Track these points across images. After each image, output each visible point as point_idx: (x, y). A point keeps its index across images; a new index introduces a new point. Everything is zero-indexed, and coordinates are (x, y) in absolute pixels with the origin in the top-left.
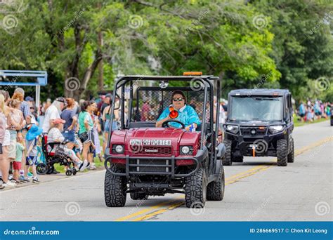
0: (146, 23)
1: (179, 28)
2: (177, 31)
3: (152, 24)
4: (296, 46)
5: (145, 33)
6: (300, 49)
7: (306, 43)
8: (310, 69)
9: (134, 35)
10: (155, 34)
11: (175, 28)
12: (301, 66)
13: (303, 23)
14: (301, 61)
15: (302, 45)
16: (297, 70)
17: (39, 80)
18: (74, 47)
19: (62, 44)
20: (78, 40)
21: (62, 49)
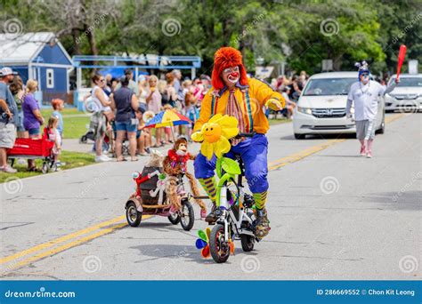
0: (278, 17)
1: (304, 21)
3: (283, 18)
5: (277, 25)
9: (269, 27)
10: (285, 26)
11: (301, 21)
13: (404, 15)
17: (194, 64)
18: (222, 37)
19: (213, 36)
20: (225, 32)
21: (213, 39)
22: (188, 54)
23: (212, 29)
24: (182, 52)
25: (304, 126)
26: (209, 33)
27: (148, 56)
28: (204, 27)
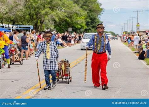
0: (55, 14)
1: (64, 15)
2: (63, 16)
3: (57, 14)
4: (89, 20)
5: (55, 16)
6: (90, 21)
7: (91, 19)
8: (92, 26)
9: (52, 16)
10: (57, 16)
11: (63, 15)
12: (90, 25)
13: (90, 14)
14: (90, 24)
15: (90, 19)
16: (89, 26)
17: (31, 28)
18: (36, 19)
19: (33, 19)
20: (37, 18)
21: (33, 20)
22: (23, 25)
23: (33, 17)
24: (21, 24)
25: (84, 47)
26: (32, 18)
27: (9, 25)
28: (30, 16)
